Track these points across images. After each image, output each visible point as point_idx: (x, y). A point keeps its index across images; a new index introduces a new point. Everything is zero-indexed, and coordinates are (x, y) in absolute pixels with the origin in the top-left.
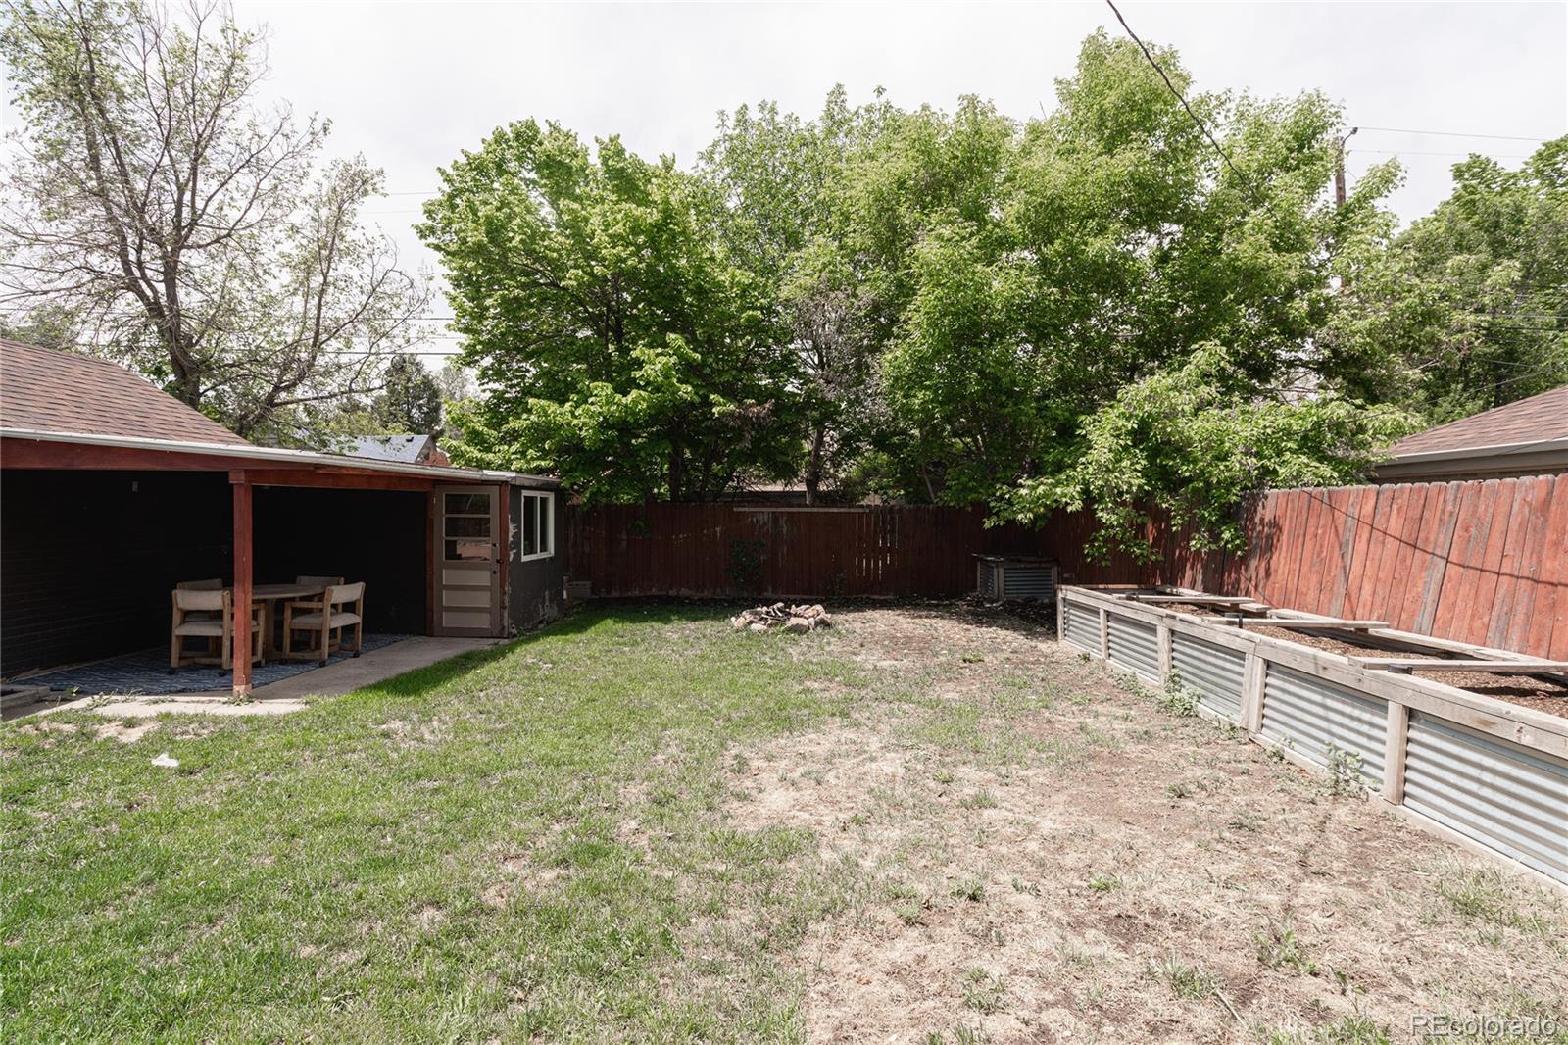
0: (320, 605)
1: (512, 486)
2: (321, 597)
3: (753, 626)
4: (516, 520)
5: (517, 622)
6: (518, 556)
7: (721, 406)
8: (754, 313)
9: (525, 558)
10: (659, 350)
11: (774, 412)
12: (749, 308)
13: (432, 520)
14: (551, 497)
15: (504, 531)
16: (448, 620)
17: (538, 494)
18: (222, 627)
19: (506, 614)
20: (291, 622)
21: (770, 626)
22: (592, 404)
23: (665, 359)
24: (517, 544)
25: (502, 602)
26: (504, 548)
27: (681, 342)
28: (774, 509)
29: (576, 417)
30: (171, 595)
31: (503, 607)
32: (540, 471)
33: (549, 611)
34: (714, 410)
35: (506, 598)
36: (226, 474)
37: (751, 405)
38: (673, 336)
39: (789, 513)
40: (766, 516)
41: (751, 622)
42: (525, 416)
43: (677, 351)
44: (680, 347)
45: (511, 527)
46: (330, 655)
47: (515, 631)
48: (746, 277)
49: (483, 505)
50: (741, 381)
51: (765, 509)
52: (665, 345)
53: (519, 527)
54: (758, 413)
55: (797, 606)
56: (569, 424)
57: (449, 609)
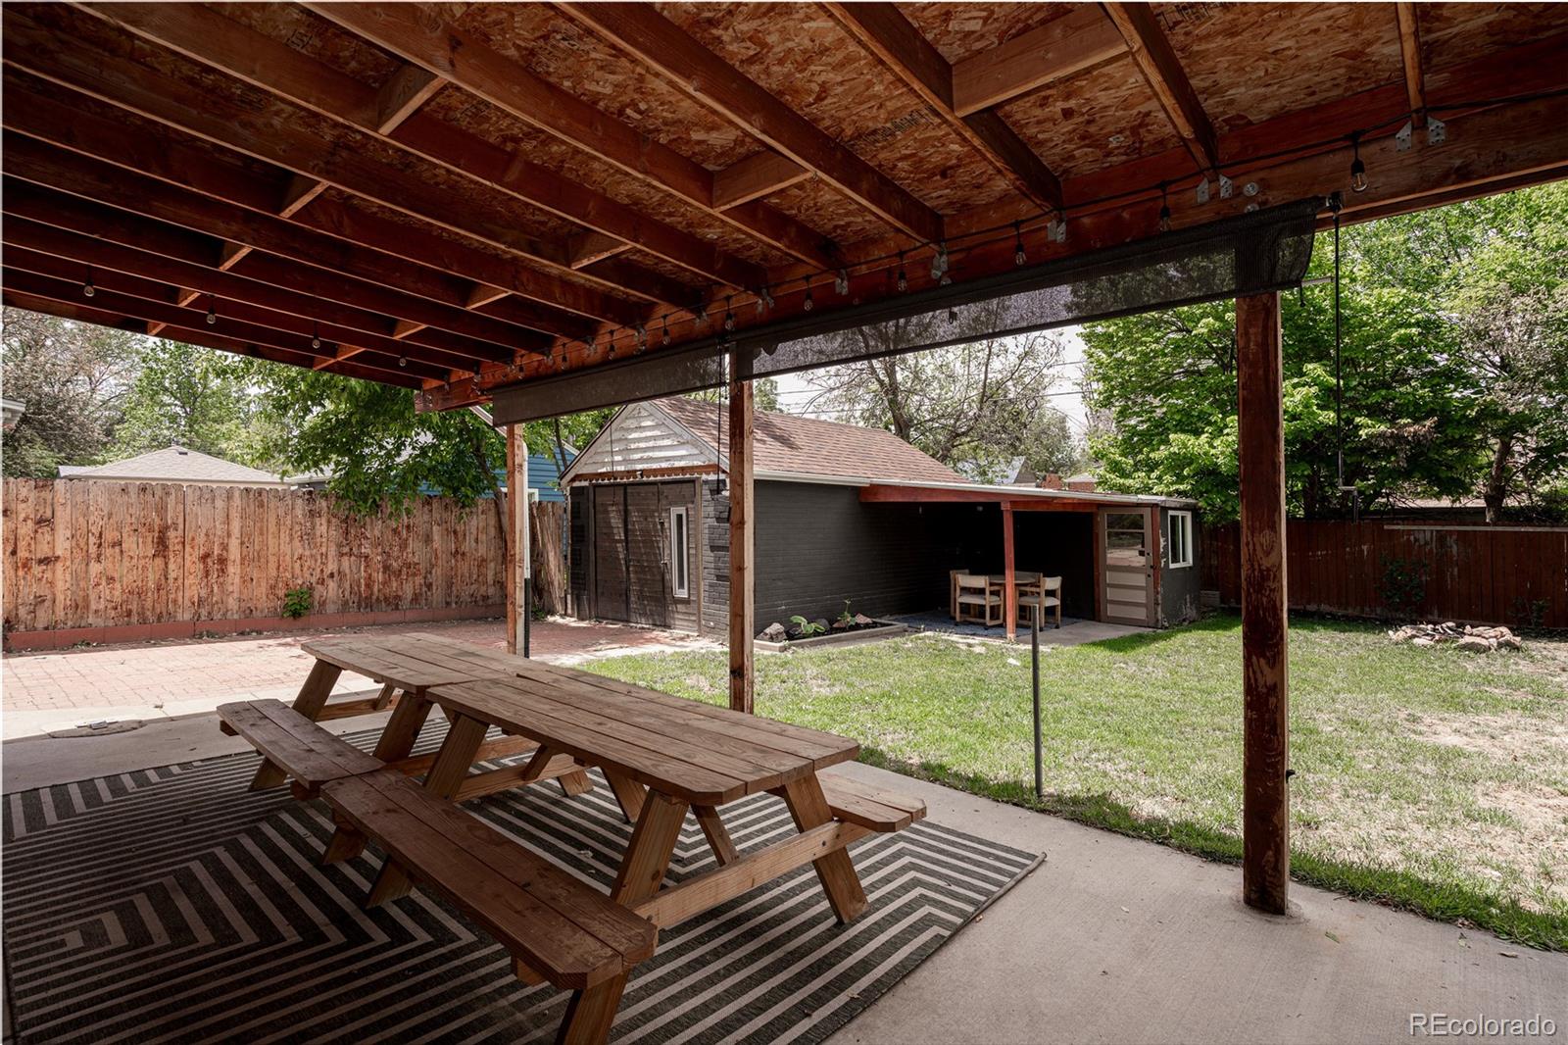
0: (1038, 590)
1: (1162, 507)
2: (1038, 584)
3: (1416, 641)
4: (1165, 535)
5: (1169, 616)
6: (1167, 563)
7: (1369, 428)
8: (1408, 331)
9: (1172, 566)
10: (1296, 380)
11: (1438, 427)
12: (1400, 326)
13: (1097, 534)
14: (1189, 516)
15: (1156, 544)
16: (1111, 611)
17: (1179, 513)
18: (985, 599)
19: (1159, 609)
20: (1019, 600)
21: (1438, 641)
22: (1228, 434)
23: (1305, 390)
24: (1167, 556)
25: (1156, 599)
26: (1157, 556)
27: (1320, 371)
28: (1439, 528)
29: (1214, 448)
30: (951, 577)
31: (1157, 604)
32: (1179, 493)
33: (1190, 612)
34: (1361, 433)
35: (1160, 597)
36: (999, 504)
37: (1406, 425)
38: (1310, 366)
39: (1458, 531)
40: (1428, 535)
41: (1414, 636)
42: (1162, 447)
43: (1315, 382)
44: (1319, 376)
45: (1162, 540)
47: (1166, 624)
48: (1393, 295)
49: (1137, 523)
50: (1392, 401)
51: (1425, 528)
52: (1302, 374)
53: (1167, 541)
54: (1415, 433)
55: (1472, 627)
56: (1206, 454)
57: (1113, 602)
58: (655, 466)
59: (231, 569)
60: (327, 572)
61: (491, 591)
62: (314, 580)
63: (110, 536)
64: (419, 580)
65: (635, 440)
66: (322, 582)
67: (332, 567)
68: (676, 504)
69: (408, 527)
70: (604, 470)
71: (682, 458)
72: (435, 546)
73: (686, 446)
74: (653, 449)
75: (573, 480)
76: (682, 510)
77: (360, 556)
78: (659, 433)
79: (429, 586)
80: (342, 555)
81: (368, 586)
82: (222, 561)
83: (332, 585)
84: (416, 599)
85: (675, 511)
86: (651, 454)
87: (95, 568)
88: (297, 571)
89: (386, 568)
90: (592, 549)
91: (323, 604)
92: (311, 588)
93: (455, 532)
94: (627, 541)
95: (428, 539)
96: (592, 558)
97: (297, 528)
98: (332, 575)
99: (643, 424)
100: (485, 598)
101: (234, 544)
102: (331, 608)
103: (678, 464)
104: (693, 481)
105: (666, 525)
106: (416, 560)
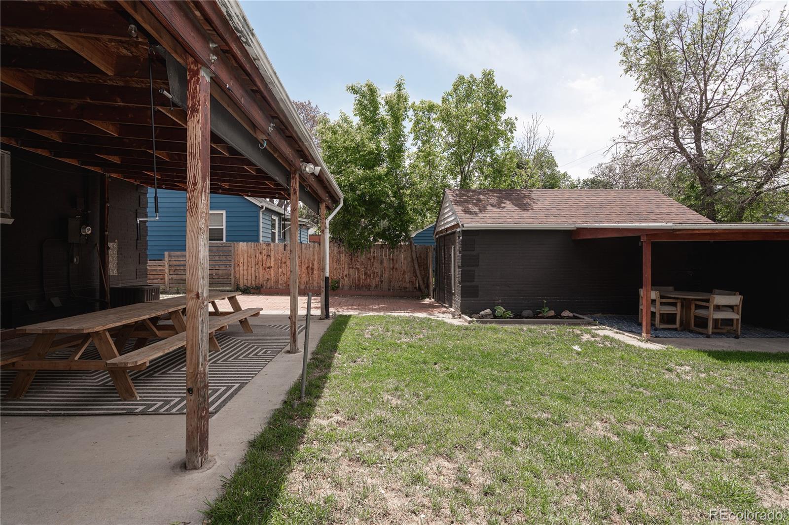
2: (708, 301)
18: (655, 308)
20: (694, 312)
30: (638, 291)
46: (712, 333)
59: (315, 272)
60: (345, 274)
61: (408, 285)
62: (340, 277)
63: (283, 260)
64: (378, 279)
66: (343, 278)
67: (346, 272)
69: (374, 257)
72: (385, 265)
77: (356, 268)
79: (382, 282)
80: (350, 268)
81: (359, 280)
82: (312, 269)
83: (346, 279)
84: (376, 286)
87: (280, 270)
88: (335, 274)
89: (366, 274)
91: (343, 286)
92: (339, 280)
93: (393, 259)
95: (382, 262)
97: (335, 257)
98: (346, 276)
100: (405, 288)
101: (316, 263)
102: (346, 288)
106: (377, 271)
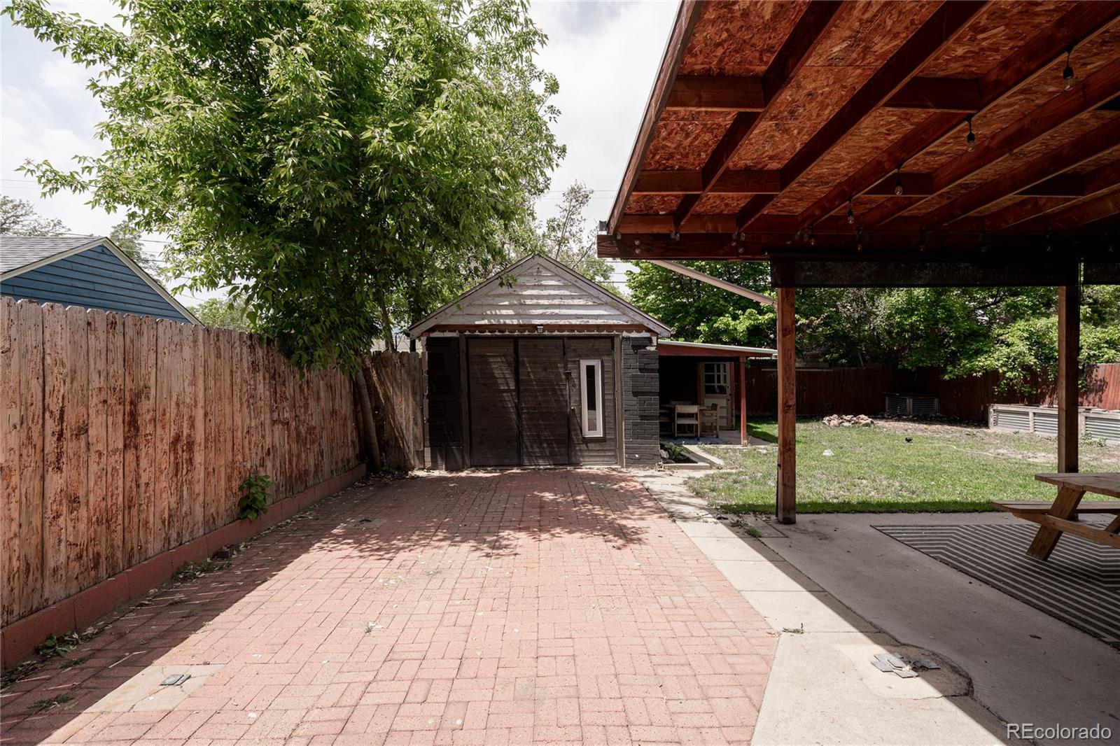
58: (562, 322)
59: (198, 459)
62: (258, 461)
63: (74, 415)
65: (531, 297)
68: (587, 357)
70: (485, 322)
71: (598, 317)
73: (603, 307)
74: (559, 306)
75: (432, 330)
76: (596, 363)
78: (567, 293)
80: (274, 423)
82: (190, 445)
85: (584, 364)
86: (556, 311)
87: (54, 483)
90: (464, 400)
92: (256, 473)
94: (518, 389)
96: (465, 408)
99: (543, 283)
103: (592, 322)
104: (612, 338)
105: (574, 375)
